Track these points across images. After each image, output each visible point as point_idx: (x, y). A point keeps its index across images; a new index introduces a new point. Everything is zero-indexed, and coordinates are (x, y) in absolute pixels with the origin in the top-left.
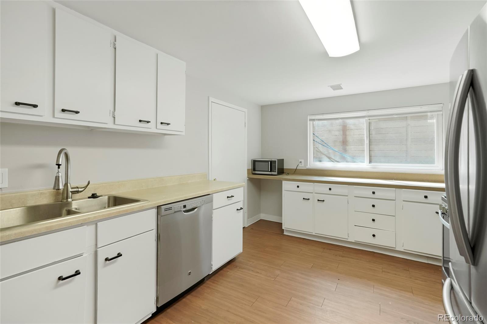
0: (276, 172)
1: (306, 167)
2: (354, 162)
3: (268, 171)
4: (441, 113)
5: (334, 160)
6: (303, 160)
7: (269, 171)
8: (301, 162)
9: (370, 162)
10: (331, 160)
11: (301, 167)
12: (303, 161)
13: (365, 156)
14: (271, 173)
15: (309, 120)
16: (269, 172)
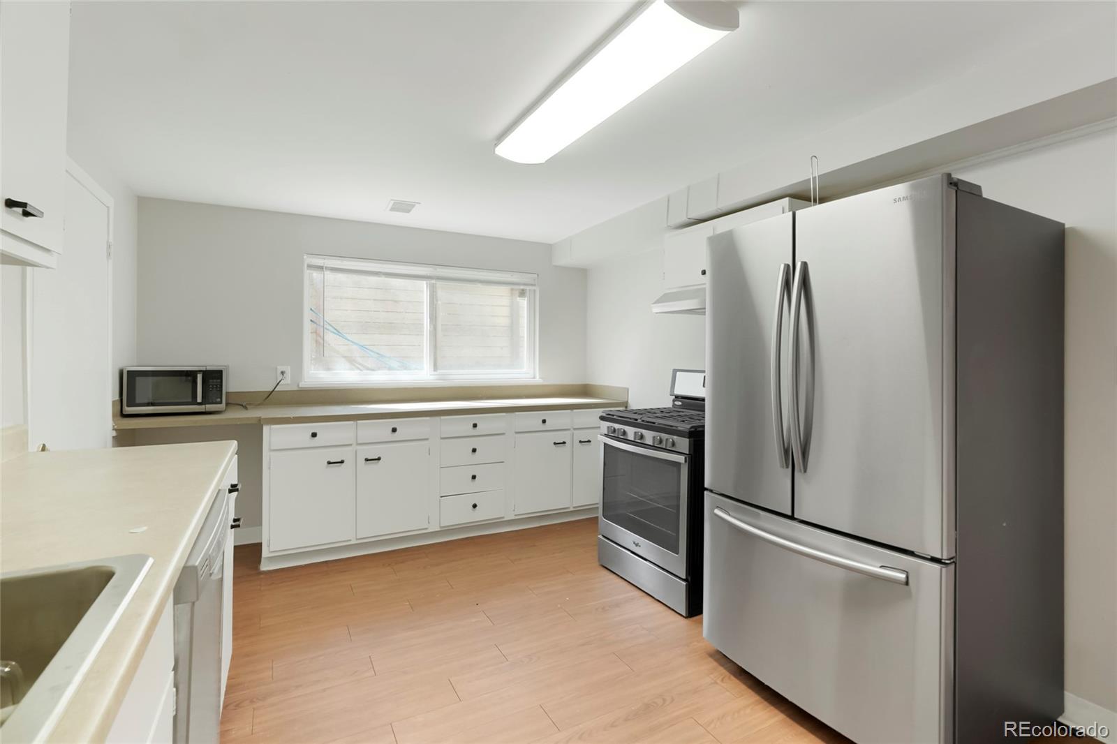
0: (221, 403)
1: (298, 386)
2: (406, 369)
3: (194, 402)
4: (533, 288)
5: (362, 365)
6: (289, 367)
7: (199, 400)
8: (283, 373)
9: (435, 367)
10: (354, 365)
11: (287, 384)
12: (288, 369)
13: (423, 357)
14: (204, 406)
15: (306, 266)
16: (199, 404)
